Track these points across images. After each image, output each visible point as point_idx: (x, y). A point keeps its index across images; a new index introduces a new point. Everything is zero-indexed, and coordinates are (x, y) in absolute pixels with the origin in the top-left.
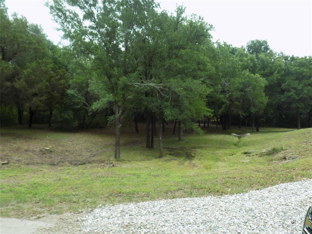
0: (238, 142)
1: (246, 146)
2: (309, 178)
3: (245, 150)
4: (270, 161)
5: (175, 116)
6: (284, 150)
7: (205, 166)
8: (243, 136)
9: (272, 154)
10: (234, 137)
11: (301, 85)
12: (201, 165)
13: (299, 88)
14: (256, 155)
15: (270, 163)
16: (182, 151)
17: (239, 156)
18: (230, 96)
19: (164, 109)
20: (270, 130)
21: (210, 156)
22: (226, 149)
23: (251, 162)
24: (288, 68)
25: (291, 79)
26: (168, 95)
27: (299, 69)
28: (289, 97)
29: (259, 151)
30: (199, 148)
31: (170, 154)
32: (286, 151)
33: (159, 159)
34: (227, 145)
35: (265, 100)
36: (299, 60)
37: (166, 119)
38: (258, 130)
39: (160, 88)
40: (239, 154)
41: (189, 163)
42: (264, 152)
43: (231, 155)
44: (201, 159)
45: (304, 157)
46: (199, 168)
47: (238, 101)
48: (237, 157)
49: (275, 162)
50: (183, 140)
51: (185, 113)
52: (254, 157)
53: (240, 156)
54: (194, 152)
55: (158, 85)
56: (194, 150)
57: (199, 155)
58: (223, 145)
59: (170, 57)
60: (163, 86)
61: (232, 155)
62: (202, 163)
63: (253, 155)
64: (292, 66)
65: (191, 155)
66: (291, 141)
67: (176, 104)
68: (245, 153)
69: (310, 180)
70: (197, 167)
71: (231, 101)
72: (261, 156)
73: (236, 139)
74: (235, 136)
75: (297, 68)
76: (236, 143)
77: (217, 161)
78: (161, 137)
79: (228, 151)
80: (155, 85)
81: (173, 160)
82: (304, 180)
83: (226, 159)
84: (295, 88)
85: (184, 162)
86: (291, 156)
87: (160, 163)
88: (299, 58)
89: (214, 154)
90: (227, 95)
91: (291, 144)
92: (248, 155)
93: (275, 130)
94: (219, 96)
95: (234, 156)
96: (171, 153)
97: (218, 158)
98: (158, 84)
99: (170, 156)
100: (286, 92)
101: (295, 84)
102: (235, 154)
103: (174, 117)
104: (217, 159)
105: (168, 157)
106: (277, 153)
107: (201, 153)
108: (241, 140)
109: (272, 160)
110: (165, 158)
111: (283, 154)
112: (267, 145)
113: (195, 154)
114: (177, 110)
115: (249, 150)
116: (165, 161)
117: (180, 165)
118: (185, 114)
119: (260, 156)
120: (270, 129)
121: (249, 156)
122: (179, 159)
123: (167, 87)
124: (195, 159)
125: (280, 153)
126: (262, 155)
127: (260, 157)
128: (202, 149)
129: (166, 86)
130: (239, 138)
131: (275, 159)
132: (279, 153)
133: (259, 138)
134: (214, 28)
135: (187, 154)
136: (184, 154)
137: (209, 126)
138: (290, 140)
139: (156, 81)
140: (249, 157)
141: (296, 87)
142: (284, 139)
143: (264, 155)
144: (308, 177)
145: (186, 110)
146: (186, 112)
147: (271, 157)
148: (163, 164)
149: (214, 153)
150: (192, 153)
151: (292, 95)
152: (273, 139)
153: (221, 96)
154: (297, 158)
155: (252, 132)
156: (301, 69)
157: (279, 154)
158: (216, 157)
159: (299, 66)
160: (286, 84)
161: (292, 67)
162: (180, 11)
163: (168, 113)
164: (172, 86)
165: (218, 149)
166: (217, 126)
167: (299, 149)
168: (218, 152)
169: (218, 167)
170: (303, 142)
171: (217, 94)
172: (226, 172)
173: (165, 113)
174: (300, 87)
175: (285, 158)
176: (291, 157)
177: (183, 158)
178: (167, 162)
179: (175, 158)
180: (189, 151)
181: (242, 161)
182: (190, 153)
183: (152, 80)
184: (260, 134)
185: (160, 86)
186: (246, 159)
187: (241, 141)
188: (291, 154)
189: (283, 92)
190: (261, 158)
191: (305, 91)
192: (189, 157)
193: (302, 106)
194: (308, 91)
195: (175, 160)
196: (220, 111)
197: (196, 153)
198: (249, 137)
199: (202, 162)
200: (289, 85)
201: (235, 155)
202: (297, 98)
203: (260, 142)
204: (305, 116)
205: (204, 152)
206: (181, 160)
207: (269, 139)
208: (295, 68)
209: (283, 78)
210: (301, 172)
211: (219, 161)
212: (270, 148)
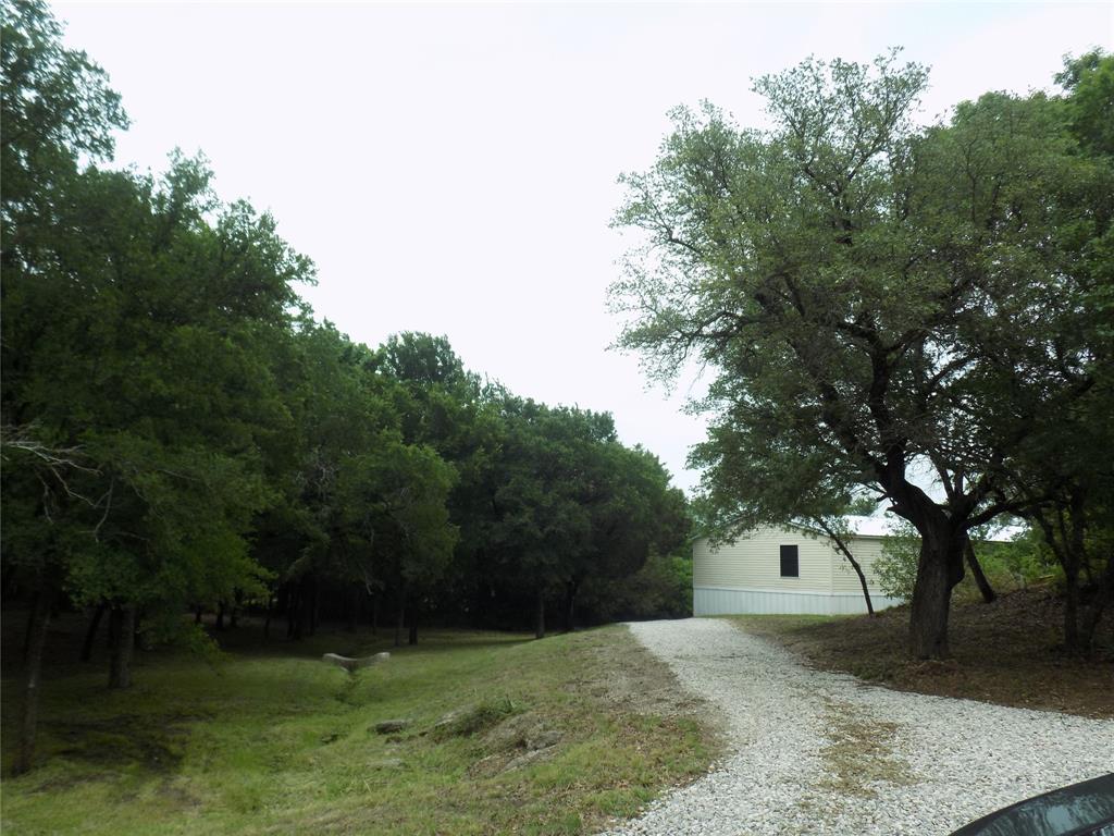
0: (351, 686)
1: (380, 700)
2: (624, 815)
3: (379, 716)
4: (471, 756)
5: (118, 584)
6: (514, 715)
7: (233, 797)
8: (366, 664)
9: (476, 729)
10: (331, 667)
11: (551, 494)
12: (214, 793)
13: (544, 504)
14: (423, 734)
15: (473, 764)
16: (121, 732)
17: (358, 745)
18: (336, 515)
19: (69, 553)
20: (450, 641)
21: (248, 750)
22: (307, 715)
23: (406, 766)
24: (516, 437)
25: (525, 474)
26: (96, 499)
27: (547, 444)
28: (518, 530)
29: (429, 721)
30: (199, 718)
31: (68, 754)
32: (523, 717)
33: (13, 783)
34: (310, 698)
35: (451, 536)
36: (547, 416)
37: (73, 597)
38: (413, 641)
39: (66, 465)
40: (358, 734)
41: (161, 791)
42: (451, 725)
43: (329, 738)
44: (212, 764)
45: (582, 735)
46: (204, 807)
47: (360, 534)
48: (353, 749)
49: (490, 761)
50: (131, 685)
51: (162, 574)
52: (414, 743)
53: (364, 741)
54: (178, 736)
55: (58, 451)
56: (178, 729)
57: (199, 747)
58: (295, 700)
59: (123, 346)
60: (78, 457)
61: (334, 738)
62: (220, 785)
63: (411, 738)
64: (526, 432)
65: (166, 751)
66: (532, 679)
67: (125, 534)
68: (383, 730)
69: (628, 824)
70: (196, 802)
71: (335, 531)
72: (440, 739)
73: (341, 676)
74: (336, 662)
75: (544, 440)
76: (340, 691)
77: (278, 771)
78: (32, 681)
79: (317, 724)
80: (39, 451)
81: (86, 785)
82: (612, 825)
83: (312, 760)
84: (532, 503)
85: (137, 788)
86: (543, 734)
87: (19, 801)
88: (547, 410)
89: (265, 739)
90: (325, 511)
91: (535, 692)
92: (392, 738)
93: (467, 640)
94: (297, 512)
95: (340, 742)
96: (72, 745)
97: (281, 754)
98: (57, 446)
99: (66, 763)
100: (508, 514)
101: (535, 489)
102: (345, 736)
103: (114, 589)
104: (277, 759)
105: (58, 769)
106: (494, 724)
107: (207, 736)
108: (359, 679)
109: (479, 754)
110: (42, 776)
111: (512, 726)
112: (455, 693)
113: (183, 743)
114: (130, 560)
115: (392, 718)
116: (43, 789)
117: (117, 802)
118: (162, 578)
119: (437, 738)
120: (451, 634)
121: (398, 740)
122: (111, 775)
123: (98, 464)
124: (187, 769)
125: (503, 724)
126: (440, 735)
127: (437, 742)
128: (211, 719)
129: (91, 459)
130: (351, 668)
131: (487, 747)
132: (498, 724)
133: (422, 670)
134: (313, 272)
135: (148, 746)
136: (131, 748)
137: (238, 623)
138: (527, 675)
139: (46, 432)
140: (396, 746)
141: (536, 499)
142: (506, 673)
143: (450, 735)
144: (620, 813)
145: (169, 561)
146: (168, 572)
147: (474, 741)
148: (33, 805)
149: (264, 734)
150: (168, 741)
151: (526, 525)
152: (469, 673)
153: (302, 511)
154: (560, 739)
155: (395, 647)
156: (554, 445)
157: (499, 728)
158: (271, 752)
159: (546, 435)
160: (509, 487)
161: (529, 434)
162: (189, 180)
163: (84, 572)
164: (119, 465)
165: (276, 719)
166: (268, 623)
167: (561, 708)
168: (277, 729)
169: (285, 795)
170: (568, 683)
171: (290, 506)
172: (338, 820)
173: (75, 571)
174: (547, 501)
175: (522, 744)
176: (541, 738)
177: (130, 767)
178: (55, 794)
179: (94, 770)
180: (157, 734)
181: (374, 762)
182: (162, 739)
183: (31, 427)
184: (422, 655)
185: (62, 456)
186: (387, 753)
187: (359, 683)
188: (540, 726)
189: (498, 512)
190: (441, 746)
191: (562, 515)
192: (159, 758)
193: (554, 563)
194: (568, 513)
195: (91, 779)
196: (293, 567)
197: (188, 738)
198: (385, 666)
199: (218, 778)
200: (518, 493)
201: (347, 741)
202: (539, 534)
203: (429, 684)
204: (554, 593)
205: (221, 732)
206: (124, 777)
207: (455, 673)
208: (538, 438)
209: (502, 466)
210: (592, 795)
211: (286, 769)
212: (467, 709)
